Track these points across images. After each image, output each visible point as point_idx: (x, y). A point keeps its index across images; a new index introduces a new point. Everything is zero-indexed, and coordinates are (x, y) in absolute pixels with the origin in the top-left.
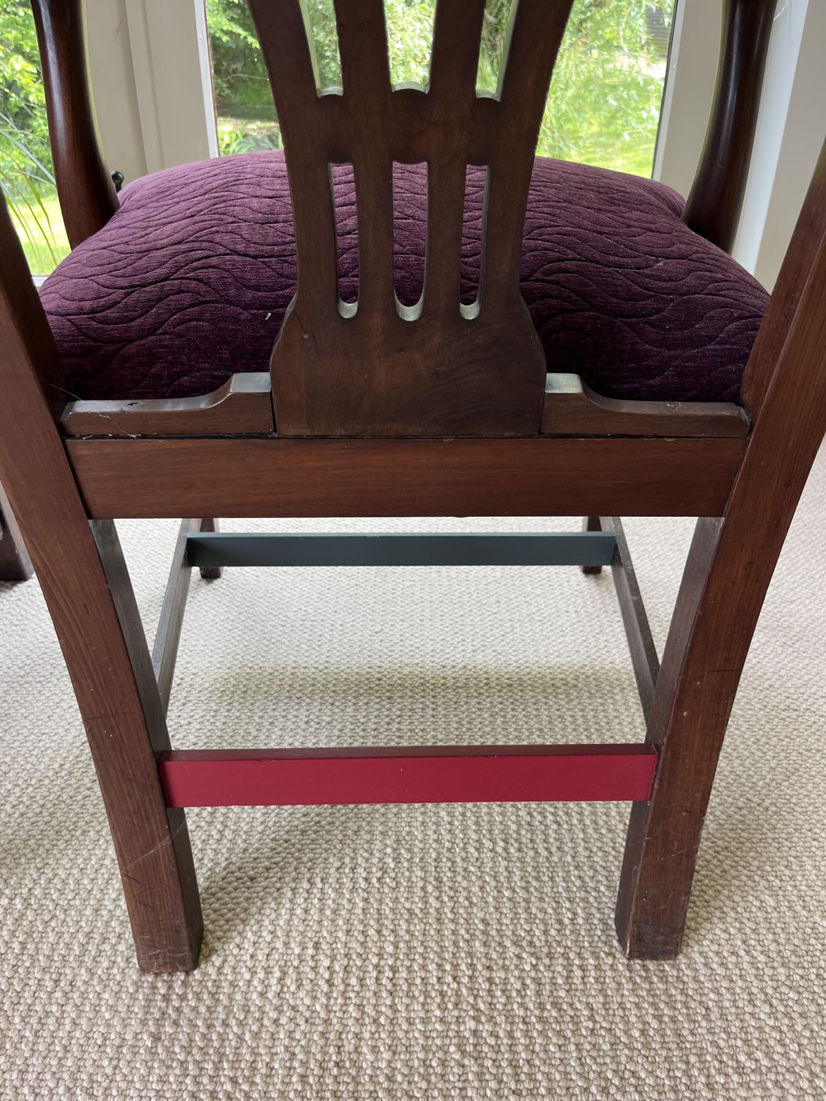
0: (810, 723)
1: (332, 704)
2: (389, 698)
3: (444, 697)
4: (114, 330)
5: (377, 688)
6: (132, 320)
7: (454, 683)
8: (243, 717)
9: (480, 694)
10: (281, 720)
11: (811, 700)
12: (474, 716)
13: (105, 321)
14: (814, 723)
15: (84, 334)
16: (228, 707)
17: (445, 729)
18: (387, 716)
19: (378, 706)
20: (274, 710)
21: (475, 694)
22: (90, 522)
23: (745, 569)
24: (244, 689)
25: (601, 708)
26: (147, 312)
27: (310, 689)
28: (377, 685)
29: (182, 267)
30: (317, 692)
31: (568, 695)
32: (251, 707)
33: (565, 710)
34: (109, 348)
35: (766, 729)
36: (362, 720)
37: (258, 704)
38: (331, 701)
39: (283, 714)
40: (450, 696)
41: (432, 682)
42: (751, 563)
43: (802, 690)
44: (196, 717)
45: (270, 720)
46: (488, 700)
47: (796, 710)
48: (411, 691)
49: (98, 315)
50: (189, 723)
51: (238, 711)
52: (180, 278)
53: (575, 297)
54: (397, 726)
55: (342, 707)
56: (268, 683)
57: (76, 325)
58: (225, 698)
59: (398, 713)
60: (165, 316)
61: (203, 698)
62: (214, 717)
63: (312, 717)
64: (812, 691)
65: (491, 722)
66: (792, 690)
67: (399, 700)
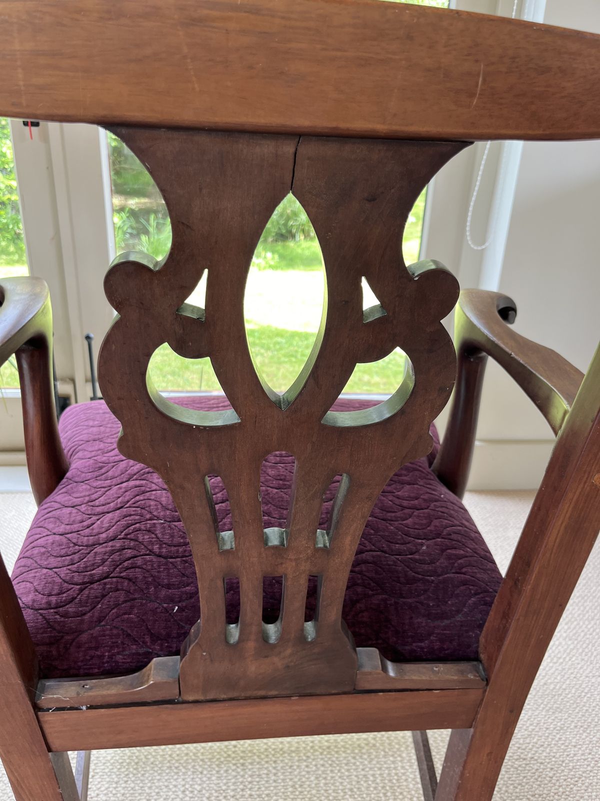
0: (534, 771)
1: (201, 773)
2: (243, 765)
3: (282, 761)
4: (72, 622)
5: (233, 755)
6: (85, 614)
7: (289, 747)
8: (137, 788)
9: (308, 757)
10: (165, 790)
11: (534, 749)
12: (304, 779)
13: (65, 615)
14: (537, 770)
15: (51, 627)
16: (125, 779)
17: (283, 793)
18: (242, 783)
19: (234, 773)
20: (159, 780)
21: (304, 758)
22: (50, 754)
23: (488, 755)
24: (136, 761)
25: (392, 766)
26: (95, 607)
27: (185, 758)
28: (234, 752)
29: (118, 566)
30: (190, 761)
31: (370, 754)
32: (142, 778)
33: (367, 769)
34: (69, 638)
35: (506, 779)
36: (224, 788)
37: (147, 775)
38: (200, 769)
39: (166, 784)
40: (286, 761)
41: (273, 747)
42: (491, 753)
43: (528, 741)
44: (103, 789)
45: (157, 790)
46: (314, 763)
47: (524, 759)
48: (258, 756)
49: (61, 609)
50: (98, 795)
51: (133, 782)
52: (116, 577)
53: (373, 584)
54: (249, 792)
55: (209, 776)
56: (154, 754)
57: (46, 619)
58: (123, 770)
59: (249, 779)
60: (107, 611)
61: (107, 771)
62: (115, 788)
63: (187, 786)
64: (535, 740)
65: (316, 784)
66: (521, 741)
67: (250, 767)
